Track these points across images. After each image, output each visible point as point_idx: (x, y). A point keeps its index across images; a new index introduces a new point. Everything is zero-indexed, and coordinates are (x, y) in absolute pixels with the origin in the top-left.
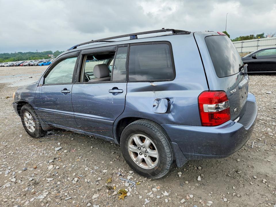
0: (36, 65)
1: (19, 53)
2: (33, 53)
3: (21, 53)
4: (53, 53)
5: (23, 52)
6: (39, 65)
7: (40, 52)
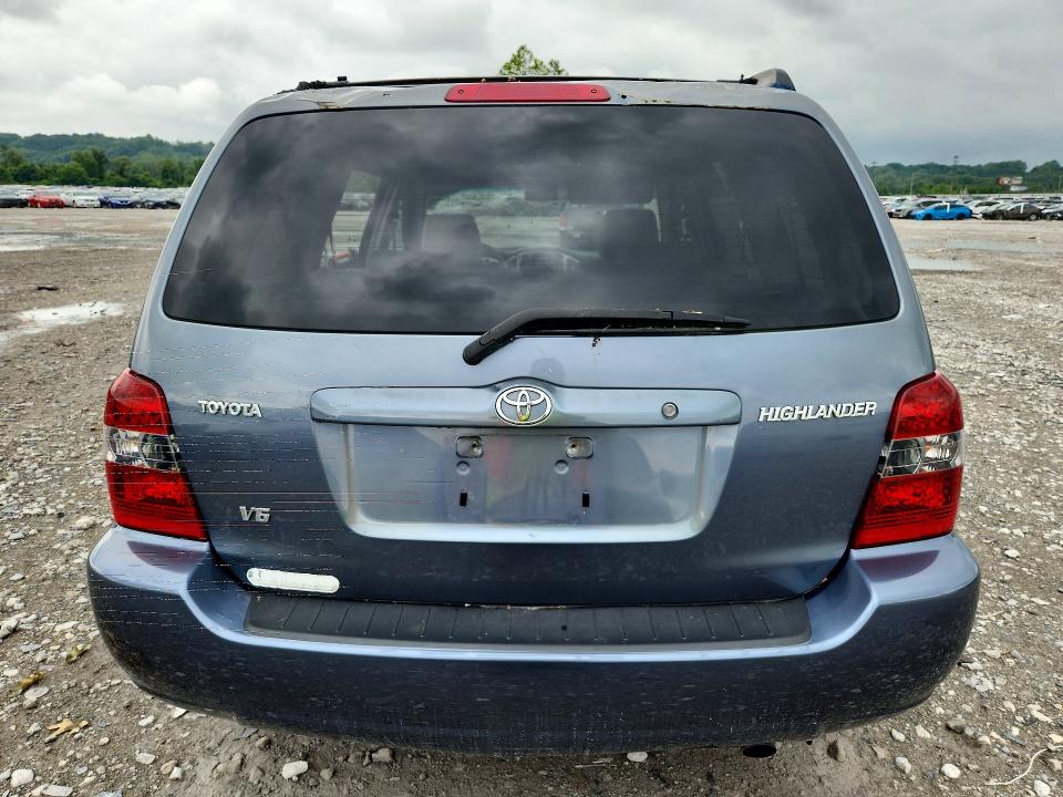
0: (905, 214)
1: (889, 165)
2: (942, 168)
3: (896, 167)
4: (1029, 170)
5: (906, 164)
6: (913, 217)
7: (972, 165)
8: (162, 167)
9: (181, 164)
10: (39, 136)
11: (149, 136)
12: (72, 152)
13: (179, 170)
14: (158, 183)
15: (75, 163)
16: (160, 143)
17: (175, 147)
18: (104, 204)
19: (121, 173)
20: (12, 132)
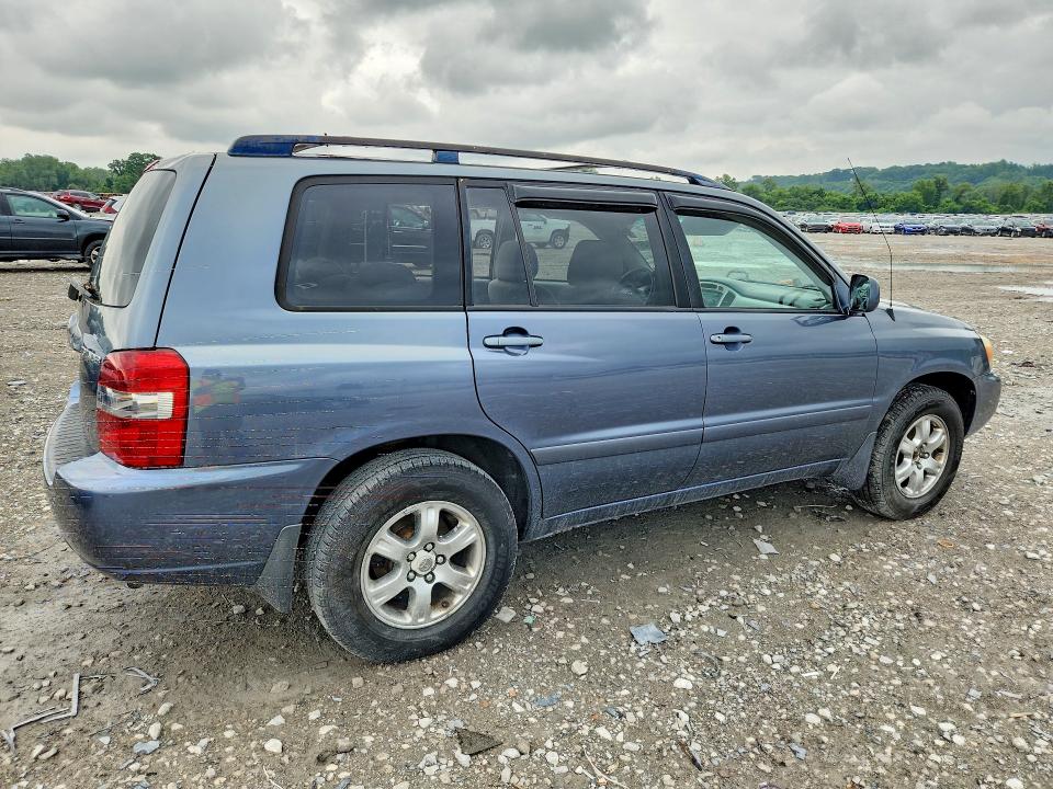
8: (1003, 192)
9: (1026, 188)
10: (896, 167)
11: (1003, 161)
12: (916, 181)
13: (1021, 196)
14: (994, 209)
15: (915, 191)
16: (1013, 167)
17: (1028, 170)
18: (898, 230)
19: (957, 200)
20: (873, 166)
